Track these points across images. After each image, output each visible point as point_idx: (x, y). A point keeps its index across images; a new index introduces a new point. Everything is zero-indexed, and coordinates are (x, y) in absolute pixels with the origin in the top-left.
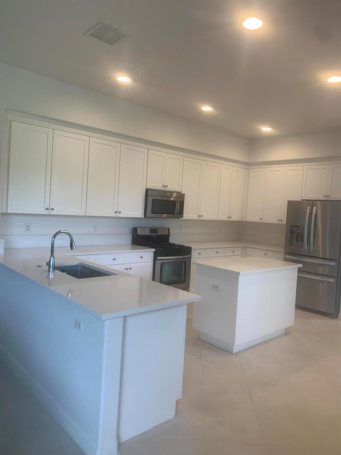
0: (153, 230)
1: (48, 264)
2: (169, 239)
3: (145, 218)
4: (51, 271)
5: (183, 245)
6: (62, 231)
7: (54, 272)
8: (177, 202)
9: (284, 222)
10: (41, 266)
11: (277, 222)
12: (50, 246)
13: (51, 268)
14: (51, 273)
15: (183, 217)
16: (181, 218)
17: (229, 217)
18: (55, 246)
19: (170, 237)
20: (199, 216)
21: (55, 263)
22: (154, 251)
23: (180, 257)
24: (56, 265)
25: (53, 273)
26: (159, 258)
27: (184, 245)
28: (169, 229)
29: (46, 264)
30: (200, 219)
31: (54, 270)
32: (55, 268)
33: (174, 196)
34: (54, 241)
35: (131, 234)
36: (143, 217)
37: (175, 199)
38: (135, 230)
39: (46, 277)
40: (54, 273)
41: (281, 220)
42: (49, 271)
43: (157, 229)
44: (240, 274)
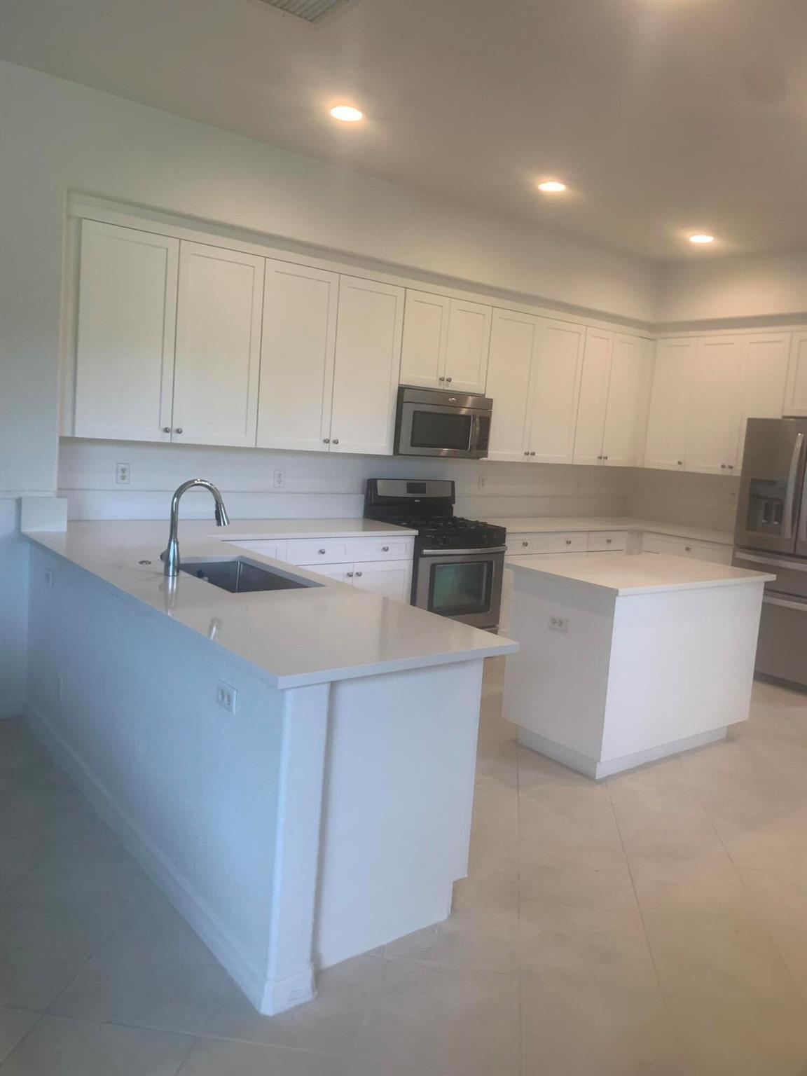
0: (415, 486)
1: (165, 557)
2: (452, 508)
3: (397, 457)
4: (171, 574)
5: (485, 524)
6: (196, 482)
7: (178, 575)
8: (474, 420)
9: (738, 471)
10: (150, 563)
11: (719, 471)
12: (169, 517)
13: (171, 567)
14: (171, 578)
15: (486, 457)
16: (482, 457)
17: (600, 458)
18: (180, 516)
19: (454, 503)
20: (527, 454)
21: (181, 557)
22: (416, 536)
23: (478, 551)
24: (182, 562)
25: (175, 578)
26: (426, 551)
27: (488, 523)
28: (453, 483)
29: (159, 558)
30: (531, 461)
31: (178, 572)
32: (179, 567)
33: (467, 406)
34: (177, 504)
35: (362, 493)
36: (391, 454)
37: (471, 413)
38: (371, 485)
39: (160, 586)
40: (178, 579)
41: (731, 467)
42: (166, 573)
43: (425, 484)
44: (620, 594)
